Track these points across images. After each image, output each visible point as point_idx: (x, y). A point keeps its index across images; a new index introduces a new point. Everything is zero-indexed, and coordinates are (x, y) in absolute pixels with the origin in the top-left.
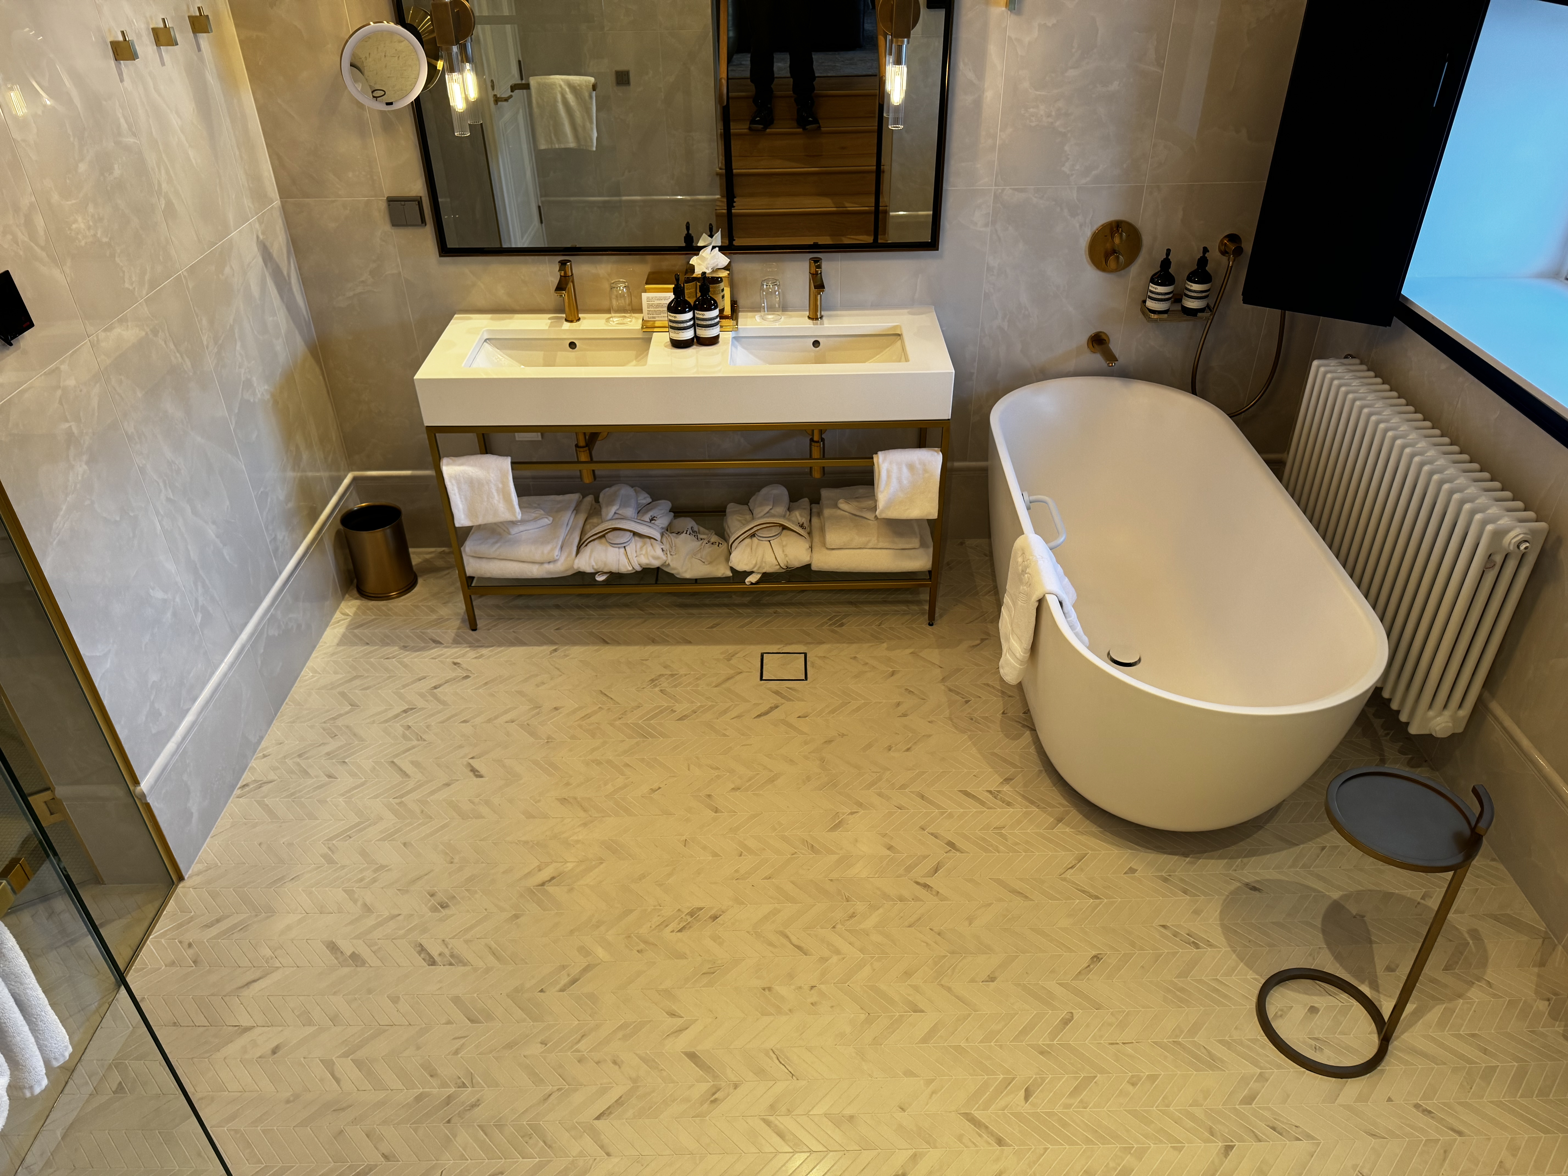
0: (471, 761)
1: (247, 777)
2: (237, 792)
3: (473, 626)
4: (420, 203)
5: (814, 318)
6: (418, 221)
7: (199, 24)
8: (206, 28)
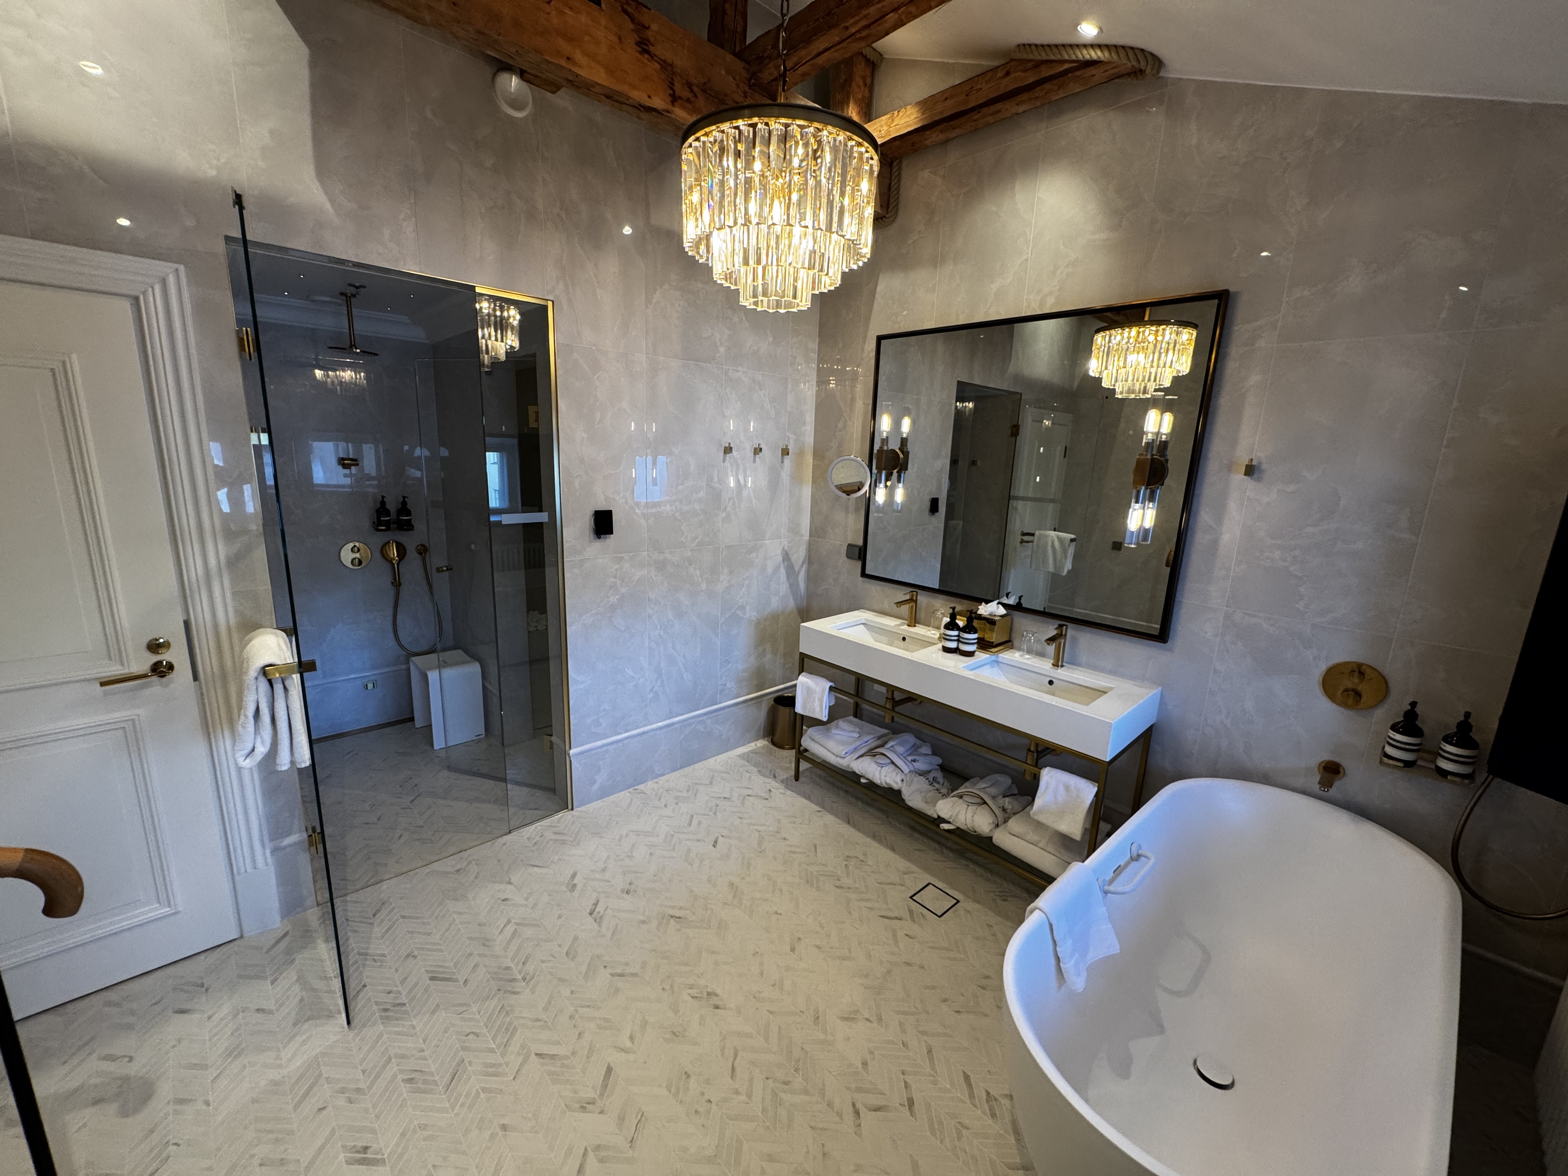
0: (720, 837)
1: (641, 787)
2: (631, 790)
3: (797, 778)
4: (860, 549)
5: (1056, 665)
6: (857, 557)
7: (785, 452)
8: (788, 454)
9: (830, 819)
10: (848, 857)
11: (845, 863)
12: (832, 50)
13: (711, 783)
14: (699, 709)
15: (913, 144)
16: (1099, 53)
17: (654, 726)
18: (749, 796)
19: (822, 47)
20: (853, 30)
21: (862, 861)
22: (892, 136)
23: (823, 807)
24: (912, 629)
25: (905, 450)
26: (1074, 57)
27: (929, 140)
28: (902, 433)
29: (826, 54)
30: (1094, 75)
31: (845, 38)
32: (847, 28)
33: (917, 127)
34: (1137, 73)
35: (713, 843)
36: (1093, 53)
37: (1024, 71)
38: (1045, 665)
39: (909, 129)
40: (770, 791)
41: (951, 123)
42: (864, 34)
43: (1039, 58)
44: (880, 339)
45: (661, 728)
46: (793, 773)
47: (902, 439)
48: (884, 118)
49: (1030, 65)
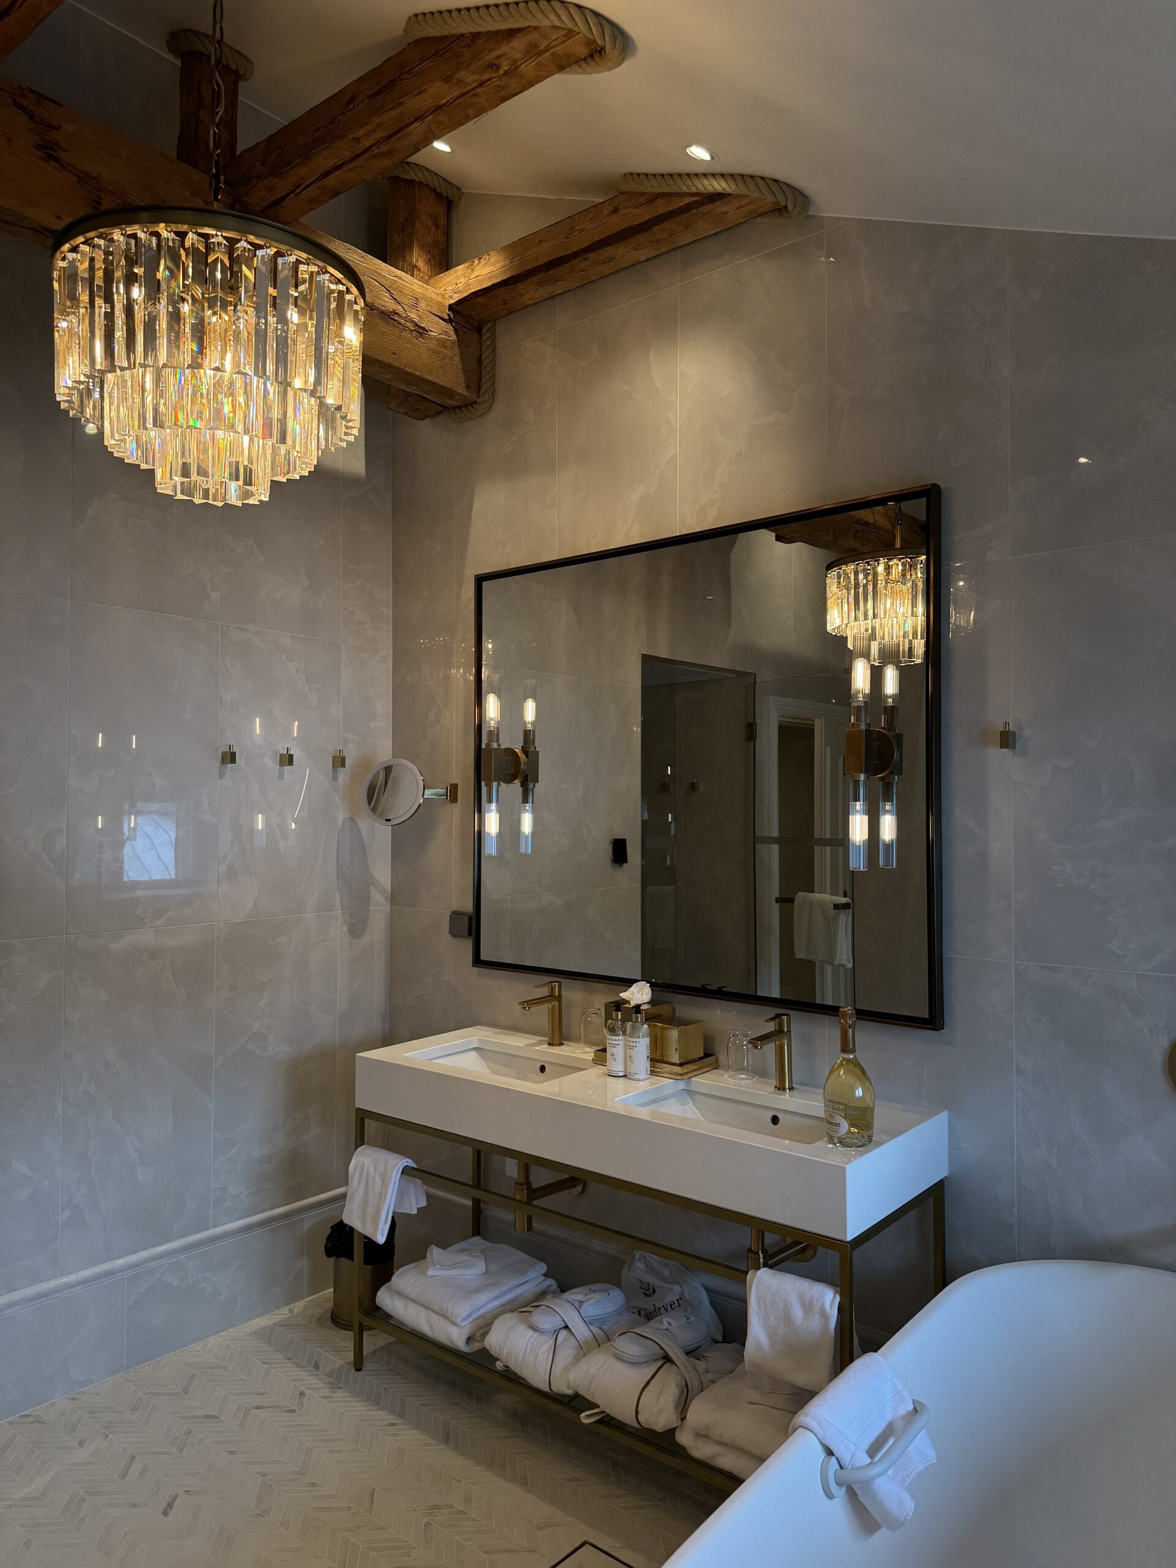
0: (181, 1494)
3: (358, 1365)
4: (470, 918)
5: (781, 1088)
6: (466, 934)
7: (339, 761)
8: (343, 765)
9: (410, 1436)
10: (435, 1507)
11: (426, 1519)
12: (345, 168)
13: (186, 1390)
14: (168, 1241)
15: (505, 302)
16: (723, 184)
17: (71, 1278)
18: (257, 1408)
19: (330, 163)
20: (367, 143)
21: (460, 1512)
22: (473, 291)
23: (401, 1415)
24: (555, 1050)
25: (532, 749)
26: (694, 190)
27: (527, 296)
28: (525, 723)
29: (337, 173)
30: (726, 213)
31: (358, 152)
32: (357, 140)
33: (504, 278)
34: (780, 210)
35: (164, 1506)
36: (715, 184)
37: (636, 207)
38: (763, 1092)
39: (495, 281)
40: (302, 1394)
41: (552, 272)
42: (384, 148)
43: (652, 190)
44: (480, 580)
45: (85, 1281)
46: (351, 1356)
47: (526, 733)
48: (460, 267)
49: (642, 200)
